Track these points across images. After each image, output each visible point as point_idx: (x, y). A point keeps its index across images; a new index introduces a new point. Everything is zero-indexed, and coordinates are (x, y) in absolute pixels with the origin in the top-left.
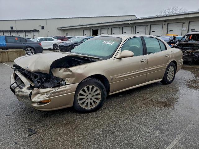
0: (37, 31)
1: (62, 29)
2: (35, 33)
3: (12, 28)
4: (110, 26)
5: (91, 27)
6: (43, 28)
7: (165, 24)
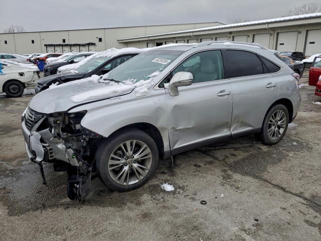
0: (93, 44)
1: (123, 41)
2: (91, 47)
3: (64, 41)
4: (175, 38)
5: (155, 39)
6: (100, 40)
7: (230, 37)
